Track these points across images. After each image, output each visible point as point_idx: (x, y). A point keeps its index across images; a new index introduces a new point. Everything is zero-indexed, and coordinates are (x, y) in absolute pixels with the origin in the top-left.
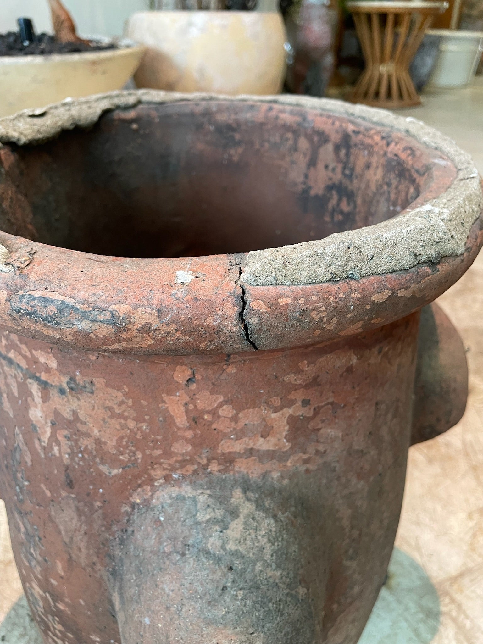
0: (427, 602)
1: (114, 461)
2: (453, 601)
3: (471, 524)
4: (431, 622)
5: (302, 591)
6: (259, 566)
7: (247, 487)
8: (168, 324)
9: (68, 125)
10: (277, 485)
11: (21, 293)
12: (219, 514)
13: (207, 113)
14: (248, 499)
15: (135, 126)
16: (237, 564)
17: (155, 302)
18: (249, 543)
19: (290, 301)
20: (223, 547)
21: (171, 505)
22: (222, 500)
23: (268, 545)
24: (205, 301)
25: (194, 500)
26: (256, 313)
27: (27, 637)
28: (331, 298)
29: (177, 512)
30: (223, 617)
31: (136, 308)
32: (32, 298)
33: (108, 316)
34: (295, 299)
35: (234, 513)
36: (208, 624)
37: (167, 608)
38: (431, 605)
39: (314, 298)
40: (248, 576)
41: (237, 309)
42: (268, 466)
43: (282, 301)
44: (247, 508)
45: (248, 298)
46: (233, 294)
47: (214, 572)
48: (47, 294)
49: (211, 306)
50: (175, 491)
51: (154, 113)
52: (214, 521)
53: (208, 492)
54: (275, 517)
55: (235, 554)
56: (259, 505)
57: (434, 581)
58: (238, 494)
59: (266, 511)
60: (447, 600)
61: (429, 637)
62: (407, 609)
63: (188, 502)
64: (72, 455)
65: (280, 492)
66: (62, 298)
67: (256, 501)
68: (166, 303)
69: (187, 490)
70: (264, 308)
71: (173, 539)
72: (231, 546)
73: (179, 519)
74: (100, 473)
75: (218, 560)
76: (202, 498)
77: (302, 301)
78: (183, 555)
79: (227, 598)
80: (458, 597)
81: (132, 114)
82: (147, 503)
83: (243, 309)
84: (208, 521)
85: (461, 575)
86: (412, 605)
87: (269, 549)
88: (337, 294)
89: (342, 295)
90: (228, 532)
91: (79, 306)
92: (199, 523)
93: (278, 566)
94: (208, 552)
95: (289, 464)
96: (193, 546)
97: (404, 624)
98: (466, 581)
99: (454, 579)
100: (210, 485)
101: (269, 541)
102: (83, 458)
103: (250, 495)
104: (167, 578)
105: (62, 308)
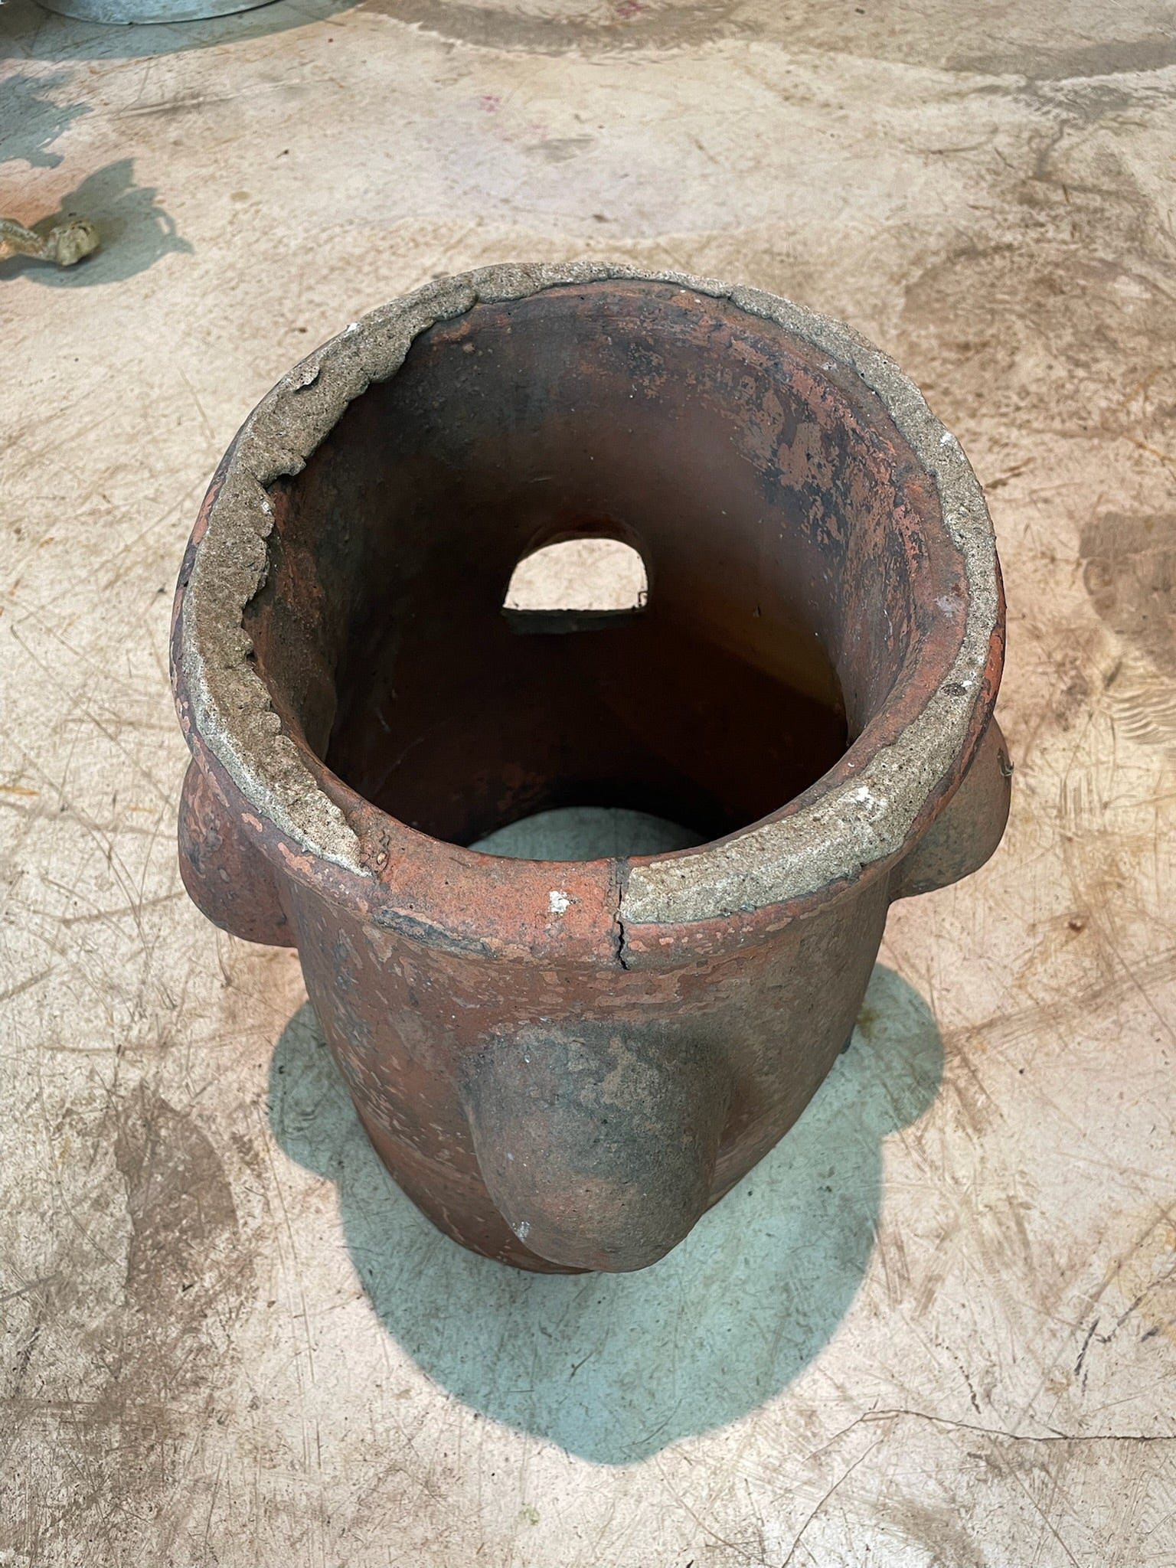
0: (923, 1062)
1: (470, 998)
2: (965, 1063)
3: (1031, 942)
4: (923, 1092)
5: (686, 1140)
6: (636, 1120)
7: (627, 1034)
8: (541, 959)
9: (359, 390)
10: (664, 1031)
11: (384, 907)
12: (594, 1065)
13: (602, 315)
14: (629, 1049)
15: (468, 347)
16: (612, 1117)
17: (528, 938)
18: (626, 1096)
19: (672, 941)
20: (597, 1100)
21: (538, 1048)
22: (598, 1050)
23: (649, 1098)
24: (580, 941)
25: (565, 1048)
26: (633, 953)
27: (316, 1071)
28: (719, 935)
29: (544, 1057)
30: (594, 1167)
31: (507, 942)
32: (397, 915)
33: (479, 947)
34: (678, 939)
35: (611, 1065)
36: (578, 1173)
37: (534, 1152)
38: (928, 1066)
39: (699, 936)
40: (624, 1129)
41: (614, 949)
42: (653, 1015)
43: (662, 941)
44: (627, 1058)
45: (626, 938)
46: (610, 933)
47: (586, 1125)
48: (414, 915)
49: (586, 946)
50: (543, 1034)
51: (502, 319)
52: (589, 1073)
53: (582, 1040)
54: (659, 1067)
55: (611, 1107)
56: (641, 1054)
57: (943, 1031)
58: (616, 1042)
59: (649, 1061)
60: (957, 1061)
61: (915, 1113)
62: (889, 1068)
63: (558, 1051)
64: (418, 980)
65: (668, 1039)
66: (430, 922)
67: (638, 1051)
68: (539, 941)
69: (557, 1035)
70: (643, 948)
71: (541, 1085)
72: (606, 1100)
73: (547, 1066)
74: (455, 1004)
75: (591, 1113)
76: (574, 1046)
77: (686, 940)
78: (552, 1104)
79: (600, 1150)
80: (974, 1059)
81: (464, 327)
82: (509, 1038)
83: (621, 948)
84: (580, 1072)
85: (991, 1024)
86: (898, 1065)
87: (649, 1101)
88: (726, 930)
89: (731, 930)
90: (604, 1085)
91: (448, 933)
92: (571, 1074)
93: (659, 1118)
94: (580, 1105)
95: (680, 1012)
96: (563, 1096)
97: (879, 1090)
98: (995, 1034)
99: (976, 1031)
100: (584, 1033)
101: (651, 1093)
102: (432, 987)
103: (631, 1043)
104: (533, 1123)
105: (430, 931)
